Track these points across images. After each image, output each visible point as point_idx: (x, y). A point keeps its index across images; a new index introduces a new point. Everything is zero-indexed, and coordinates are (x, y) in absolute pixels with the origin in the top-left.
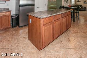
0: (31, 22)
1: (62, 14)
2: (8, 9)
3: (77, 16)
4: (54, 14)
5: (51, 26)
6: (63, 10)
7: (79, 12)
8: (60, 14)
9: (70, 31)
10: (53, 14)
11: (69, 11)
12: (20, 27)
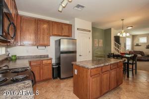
0: (76, 73)
1: (111, 64)
2: (47, 56)
3: (133, 69)
4: (102, 65)
5: (99, 78)
6: (113, 59)
7: (136, 64)
8: (108, 65)
9: (121, 89)
10: (100, 64)
11: (120, 62)
12: (61, 79)
